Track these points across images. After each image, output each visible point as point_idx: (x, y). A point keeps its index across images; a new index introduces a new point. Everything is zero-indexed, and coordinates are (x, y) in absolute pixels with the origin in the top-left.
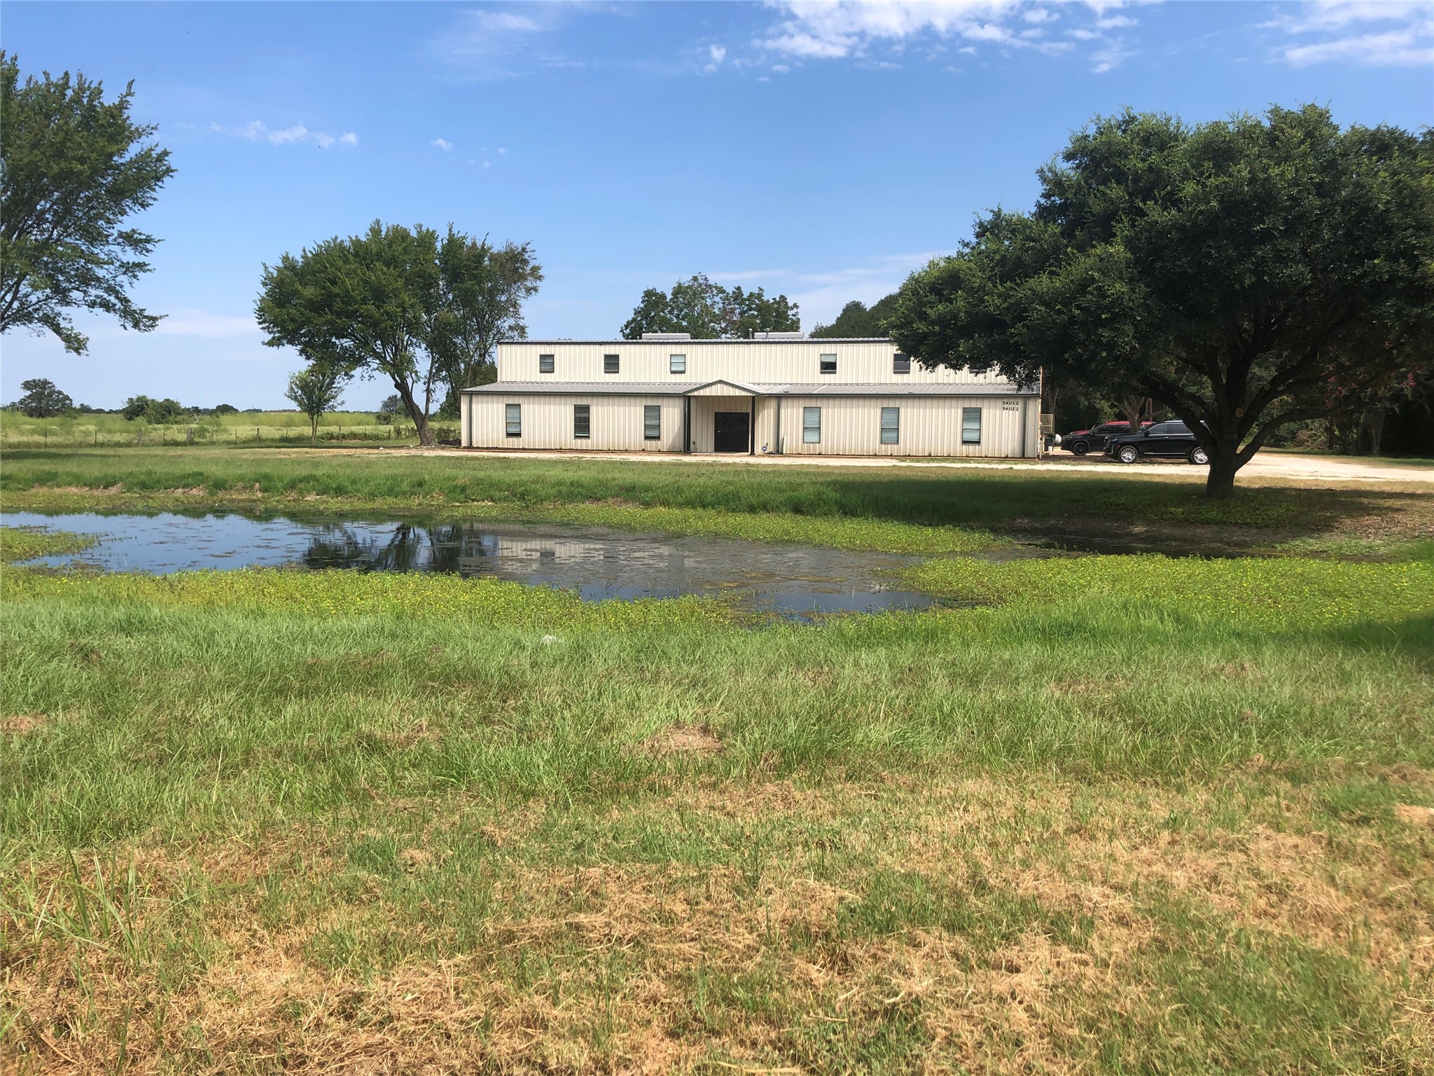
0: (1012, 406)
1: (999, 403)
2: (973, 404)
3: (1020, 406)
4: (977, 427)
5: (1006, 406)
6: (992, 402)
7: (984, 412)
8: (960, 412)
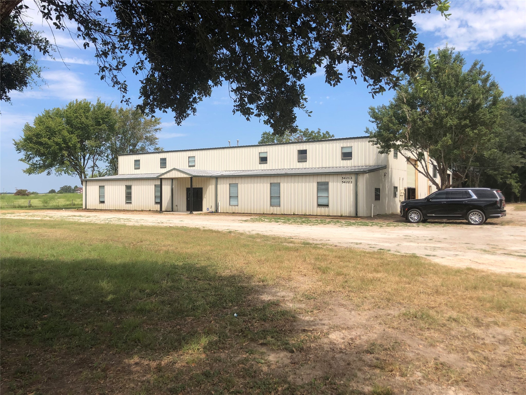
0: (348, 180)
1: (340, 178)
2: (323, 179)
3: (353, 180)
4: (327, 195)
5: (344, 180)
6: (335, 178)
7: (331, 185)
8: (315, 185)
